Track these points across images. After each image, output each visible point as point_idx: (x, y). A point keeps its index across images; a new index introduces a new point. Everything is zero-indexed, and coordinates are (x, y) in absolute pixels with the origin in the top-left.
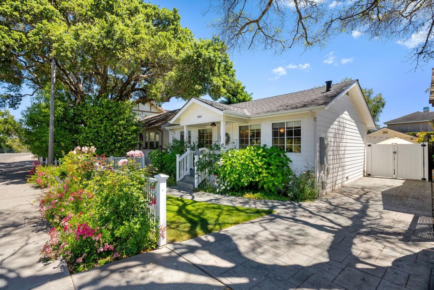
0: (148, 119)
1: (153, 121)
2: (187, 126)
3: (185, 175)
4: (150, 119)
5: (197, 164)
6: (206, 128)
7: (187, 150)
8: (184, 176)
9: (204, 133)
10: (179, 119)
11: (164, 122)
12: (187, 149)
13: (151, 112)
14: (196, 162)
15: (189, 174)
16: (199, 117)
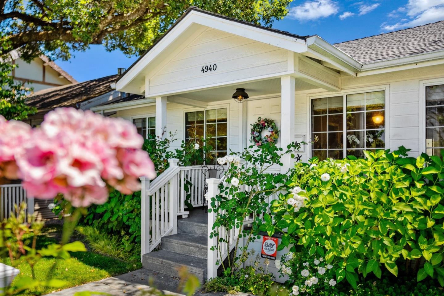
0: (38, 96)
1: (53, 99)
2: (163, 97)
3: (163, 235)
4: (44, 95)
5: (217, 203)
6: (208, 108)
7: (168, 165)
8: (162, 239)
9: (202, 122)
10: (140, 79)
11: (84, 97)
12: (171, 161)
13: (44, 83)
14: (213, 199)
15: (175, 232)
16: (207, 69)
